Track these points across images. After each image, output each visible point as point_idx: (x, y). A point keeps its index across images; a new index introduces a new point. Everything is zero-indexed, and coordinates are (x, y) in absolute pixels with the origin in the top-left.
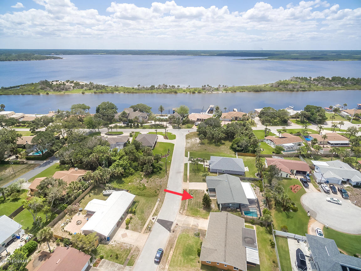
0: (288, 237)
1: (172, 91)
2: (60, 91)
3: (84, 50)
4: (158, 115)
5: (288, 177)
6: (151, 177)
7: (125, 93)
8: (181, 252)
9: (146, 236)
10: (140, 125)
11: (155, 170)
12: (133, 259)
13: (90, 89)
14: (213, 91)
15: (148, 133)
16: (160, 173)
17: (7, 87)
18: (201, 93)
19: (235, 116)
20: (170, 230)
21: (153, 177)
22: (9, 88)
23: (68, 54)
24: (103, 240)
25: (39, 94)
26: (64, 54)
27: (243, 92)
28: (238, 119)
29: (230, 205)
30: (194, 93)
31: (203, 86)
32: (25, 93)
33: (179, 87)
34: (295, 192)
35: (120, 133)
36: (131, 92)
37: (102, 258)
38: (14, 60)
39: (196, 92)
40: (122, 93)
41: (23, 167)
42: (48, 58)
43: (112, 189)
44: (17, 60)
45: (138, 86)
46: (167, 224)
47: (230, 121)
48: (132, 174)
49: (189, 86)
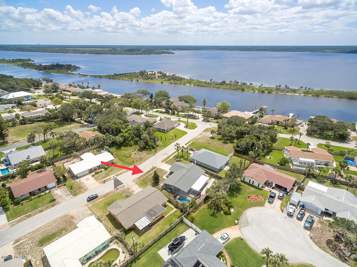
0: (192, 227)
1: (239, 88)
2: (146, 80)
3: (197, 46)
4: (200, 107)
5: (260, 187)
6: (142, 151)
7: (194, 85)
8: (107, 202)
9: (99, 184)
10: (176, 112)
11: (147, 147)
12: (79, 193)
13: (169, 80)
14: (287, 92)
15: (177, 120)
16: (151, 150)
17: (118, 74)
18: (271, 93)
19: (277, 120)
20: (115, 188)
21: (144, 152)
22: (118, 75)
23: (182, 50)
24: (74, 177)
25: (132, 80)
26: (179, 50)
27: (329, 97)
28: (280, 124)
29: (172, 188)
30: (263, 92)
31: (277, 86)
32: (124, 79)
33: (252, 84)
34: (250, 201)
35: (155, 116)
36: (200, 85)
37: (65, 185)
38: (140, 54)
39: (266, 92)
40: (192, 85)
41: (78, 126)
42: (163, 53)
43: (107, 151)
44: (142, 54)
45: (210, 80)
46: (117, 183)
47: (269, 124)
48: (130, 146)
49: (262, 85)
